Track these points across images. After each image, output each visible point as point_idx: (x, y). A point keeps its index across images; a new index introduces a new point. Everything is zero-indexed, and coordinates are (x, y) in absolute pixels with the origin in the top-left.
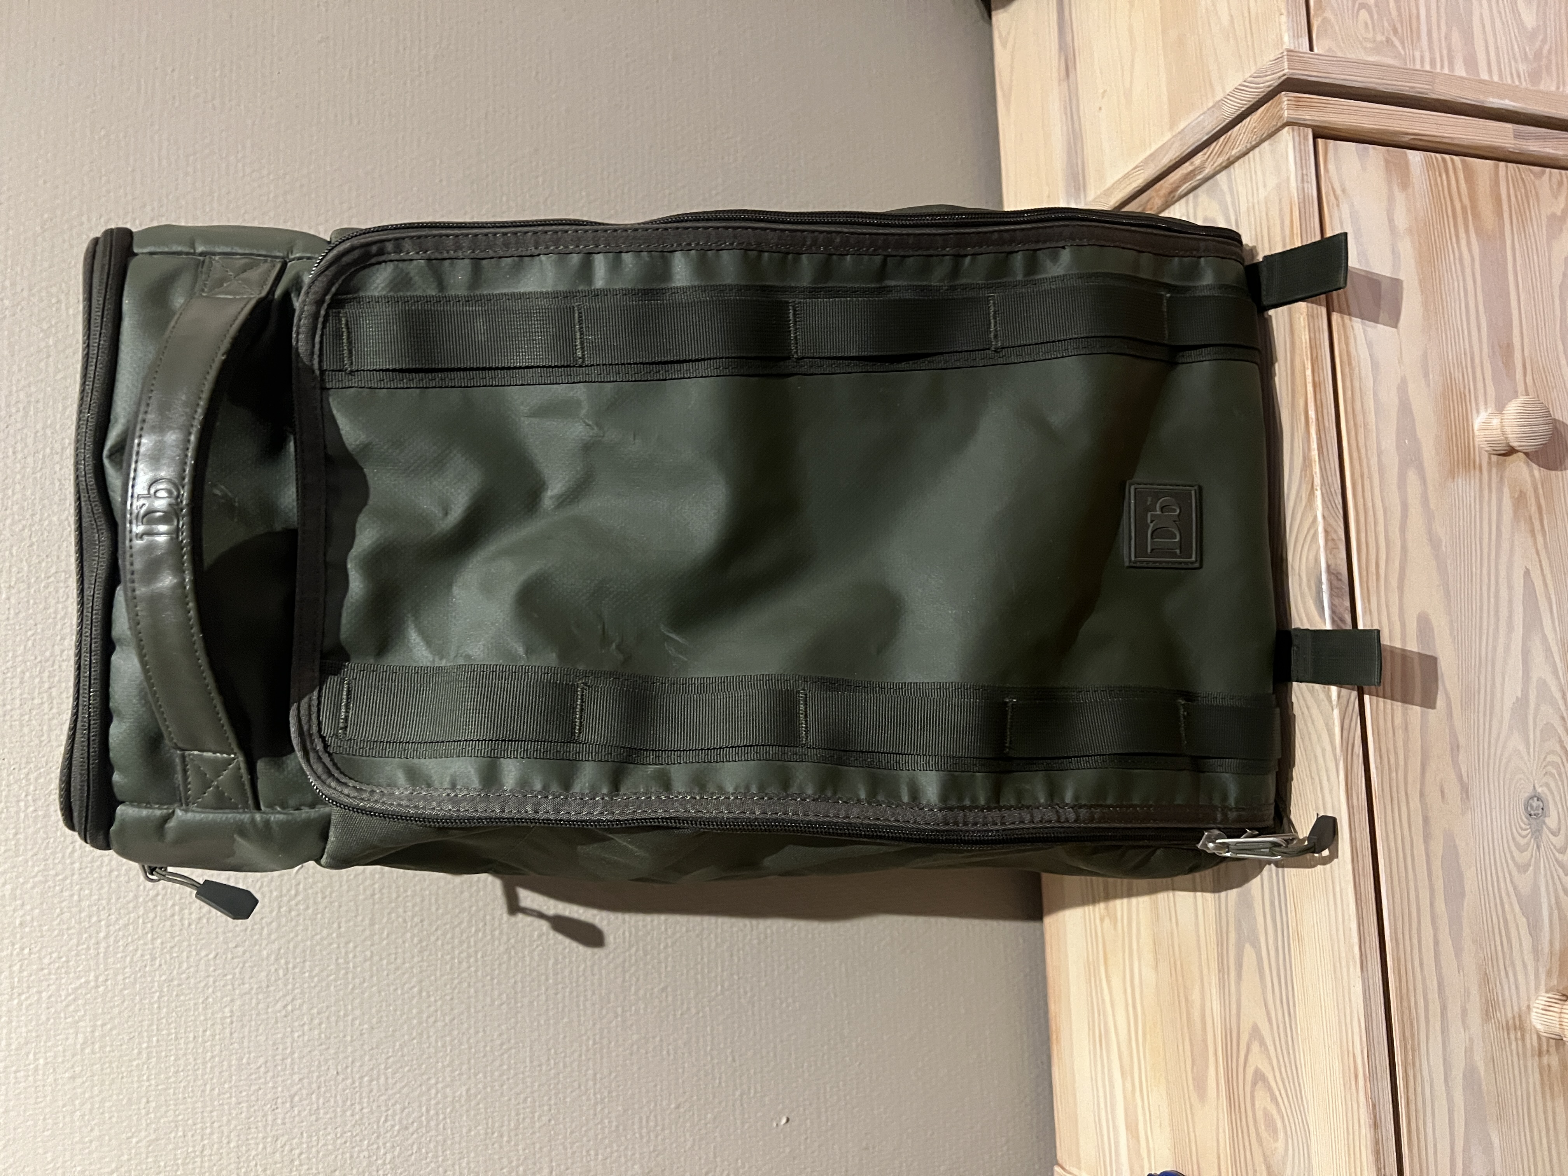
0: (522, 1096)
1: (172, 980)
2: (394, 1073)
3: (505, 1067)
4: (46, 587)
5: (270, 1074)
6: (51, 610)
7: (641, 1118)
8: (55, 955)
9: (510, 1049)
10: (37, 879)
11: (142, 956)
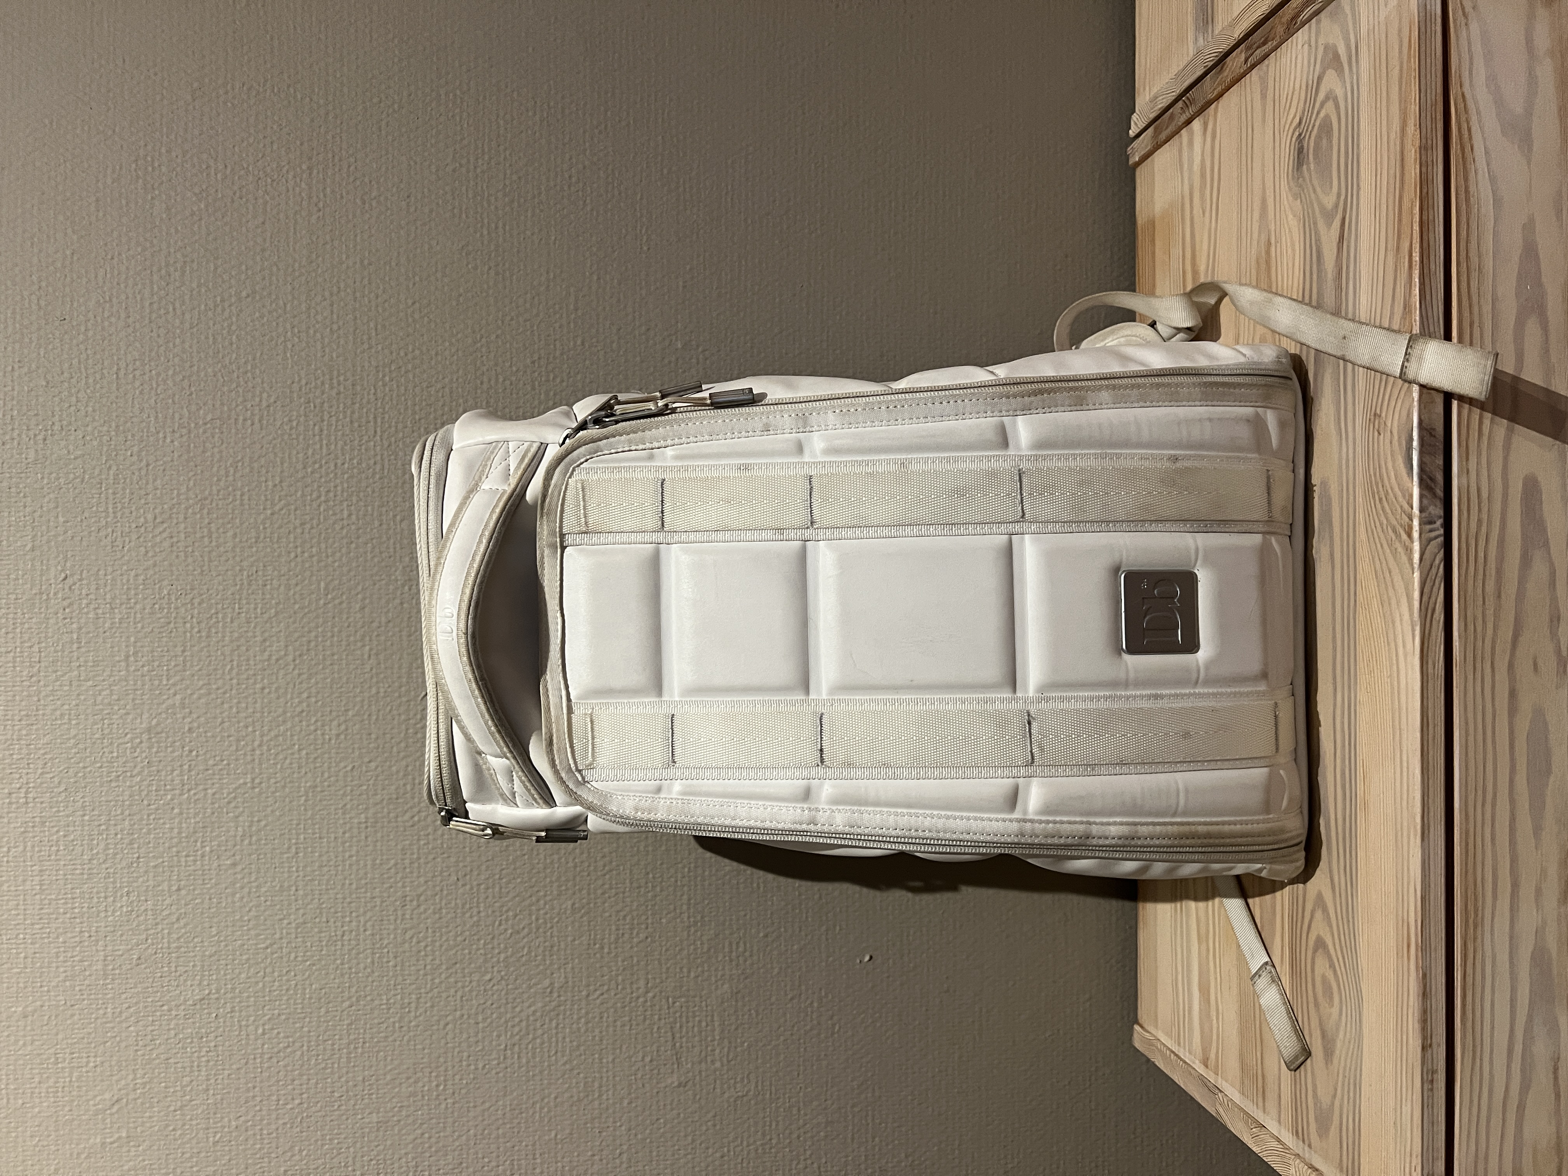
0: (622, 914)
1: (316, 786)
2: (509, 882)
3: (607, 886)
4: (205, 432)
5: (400, 875)
6: (209, 454)
7: (731, 944)
8: (218, 758)
9: (611, 871)
10: (202, 692)
11: (291, 764)
